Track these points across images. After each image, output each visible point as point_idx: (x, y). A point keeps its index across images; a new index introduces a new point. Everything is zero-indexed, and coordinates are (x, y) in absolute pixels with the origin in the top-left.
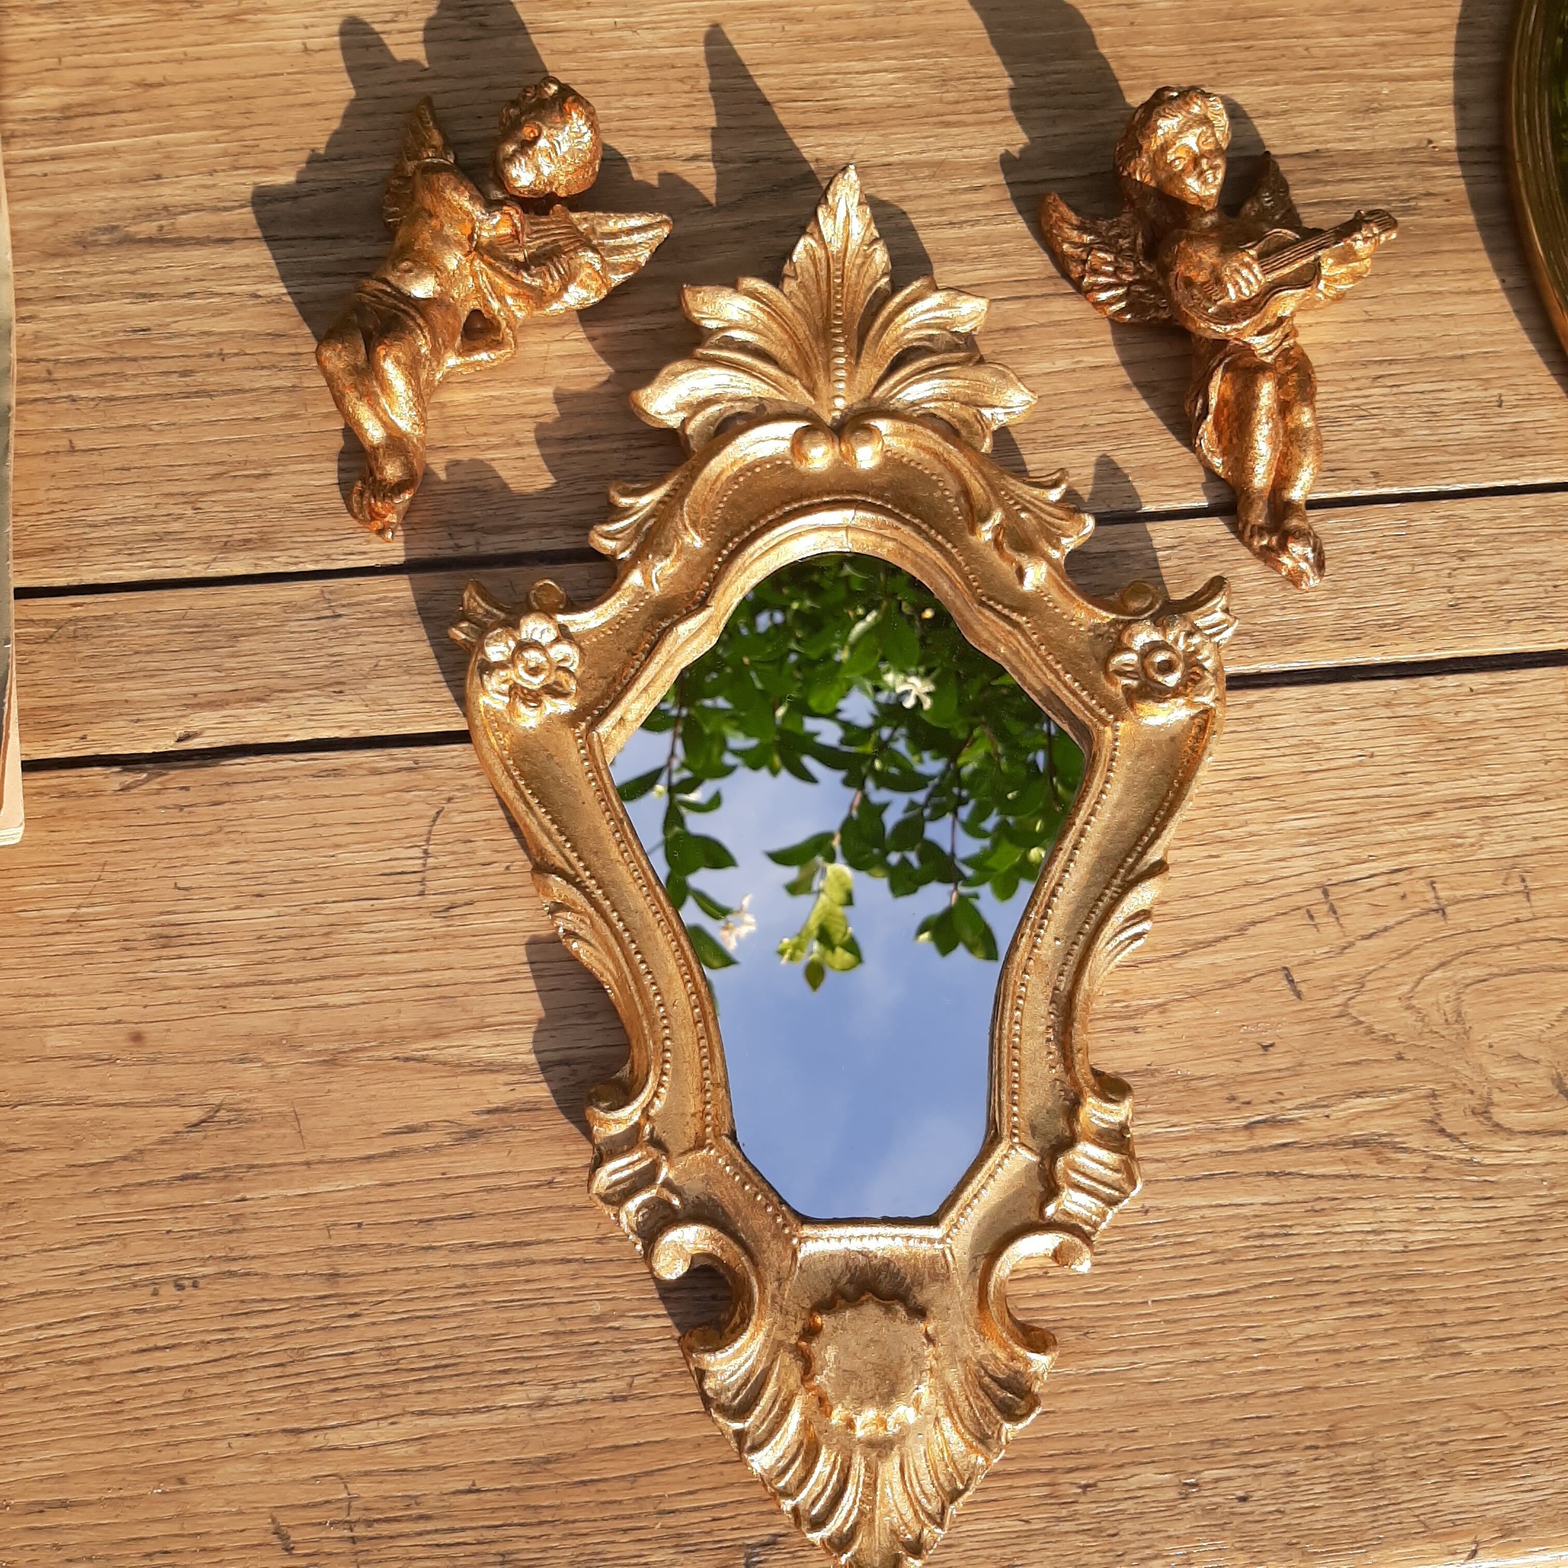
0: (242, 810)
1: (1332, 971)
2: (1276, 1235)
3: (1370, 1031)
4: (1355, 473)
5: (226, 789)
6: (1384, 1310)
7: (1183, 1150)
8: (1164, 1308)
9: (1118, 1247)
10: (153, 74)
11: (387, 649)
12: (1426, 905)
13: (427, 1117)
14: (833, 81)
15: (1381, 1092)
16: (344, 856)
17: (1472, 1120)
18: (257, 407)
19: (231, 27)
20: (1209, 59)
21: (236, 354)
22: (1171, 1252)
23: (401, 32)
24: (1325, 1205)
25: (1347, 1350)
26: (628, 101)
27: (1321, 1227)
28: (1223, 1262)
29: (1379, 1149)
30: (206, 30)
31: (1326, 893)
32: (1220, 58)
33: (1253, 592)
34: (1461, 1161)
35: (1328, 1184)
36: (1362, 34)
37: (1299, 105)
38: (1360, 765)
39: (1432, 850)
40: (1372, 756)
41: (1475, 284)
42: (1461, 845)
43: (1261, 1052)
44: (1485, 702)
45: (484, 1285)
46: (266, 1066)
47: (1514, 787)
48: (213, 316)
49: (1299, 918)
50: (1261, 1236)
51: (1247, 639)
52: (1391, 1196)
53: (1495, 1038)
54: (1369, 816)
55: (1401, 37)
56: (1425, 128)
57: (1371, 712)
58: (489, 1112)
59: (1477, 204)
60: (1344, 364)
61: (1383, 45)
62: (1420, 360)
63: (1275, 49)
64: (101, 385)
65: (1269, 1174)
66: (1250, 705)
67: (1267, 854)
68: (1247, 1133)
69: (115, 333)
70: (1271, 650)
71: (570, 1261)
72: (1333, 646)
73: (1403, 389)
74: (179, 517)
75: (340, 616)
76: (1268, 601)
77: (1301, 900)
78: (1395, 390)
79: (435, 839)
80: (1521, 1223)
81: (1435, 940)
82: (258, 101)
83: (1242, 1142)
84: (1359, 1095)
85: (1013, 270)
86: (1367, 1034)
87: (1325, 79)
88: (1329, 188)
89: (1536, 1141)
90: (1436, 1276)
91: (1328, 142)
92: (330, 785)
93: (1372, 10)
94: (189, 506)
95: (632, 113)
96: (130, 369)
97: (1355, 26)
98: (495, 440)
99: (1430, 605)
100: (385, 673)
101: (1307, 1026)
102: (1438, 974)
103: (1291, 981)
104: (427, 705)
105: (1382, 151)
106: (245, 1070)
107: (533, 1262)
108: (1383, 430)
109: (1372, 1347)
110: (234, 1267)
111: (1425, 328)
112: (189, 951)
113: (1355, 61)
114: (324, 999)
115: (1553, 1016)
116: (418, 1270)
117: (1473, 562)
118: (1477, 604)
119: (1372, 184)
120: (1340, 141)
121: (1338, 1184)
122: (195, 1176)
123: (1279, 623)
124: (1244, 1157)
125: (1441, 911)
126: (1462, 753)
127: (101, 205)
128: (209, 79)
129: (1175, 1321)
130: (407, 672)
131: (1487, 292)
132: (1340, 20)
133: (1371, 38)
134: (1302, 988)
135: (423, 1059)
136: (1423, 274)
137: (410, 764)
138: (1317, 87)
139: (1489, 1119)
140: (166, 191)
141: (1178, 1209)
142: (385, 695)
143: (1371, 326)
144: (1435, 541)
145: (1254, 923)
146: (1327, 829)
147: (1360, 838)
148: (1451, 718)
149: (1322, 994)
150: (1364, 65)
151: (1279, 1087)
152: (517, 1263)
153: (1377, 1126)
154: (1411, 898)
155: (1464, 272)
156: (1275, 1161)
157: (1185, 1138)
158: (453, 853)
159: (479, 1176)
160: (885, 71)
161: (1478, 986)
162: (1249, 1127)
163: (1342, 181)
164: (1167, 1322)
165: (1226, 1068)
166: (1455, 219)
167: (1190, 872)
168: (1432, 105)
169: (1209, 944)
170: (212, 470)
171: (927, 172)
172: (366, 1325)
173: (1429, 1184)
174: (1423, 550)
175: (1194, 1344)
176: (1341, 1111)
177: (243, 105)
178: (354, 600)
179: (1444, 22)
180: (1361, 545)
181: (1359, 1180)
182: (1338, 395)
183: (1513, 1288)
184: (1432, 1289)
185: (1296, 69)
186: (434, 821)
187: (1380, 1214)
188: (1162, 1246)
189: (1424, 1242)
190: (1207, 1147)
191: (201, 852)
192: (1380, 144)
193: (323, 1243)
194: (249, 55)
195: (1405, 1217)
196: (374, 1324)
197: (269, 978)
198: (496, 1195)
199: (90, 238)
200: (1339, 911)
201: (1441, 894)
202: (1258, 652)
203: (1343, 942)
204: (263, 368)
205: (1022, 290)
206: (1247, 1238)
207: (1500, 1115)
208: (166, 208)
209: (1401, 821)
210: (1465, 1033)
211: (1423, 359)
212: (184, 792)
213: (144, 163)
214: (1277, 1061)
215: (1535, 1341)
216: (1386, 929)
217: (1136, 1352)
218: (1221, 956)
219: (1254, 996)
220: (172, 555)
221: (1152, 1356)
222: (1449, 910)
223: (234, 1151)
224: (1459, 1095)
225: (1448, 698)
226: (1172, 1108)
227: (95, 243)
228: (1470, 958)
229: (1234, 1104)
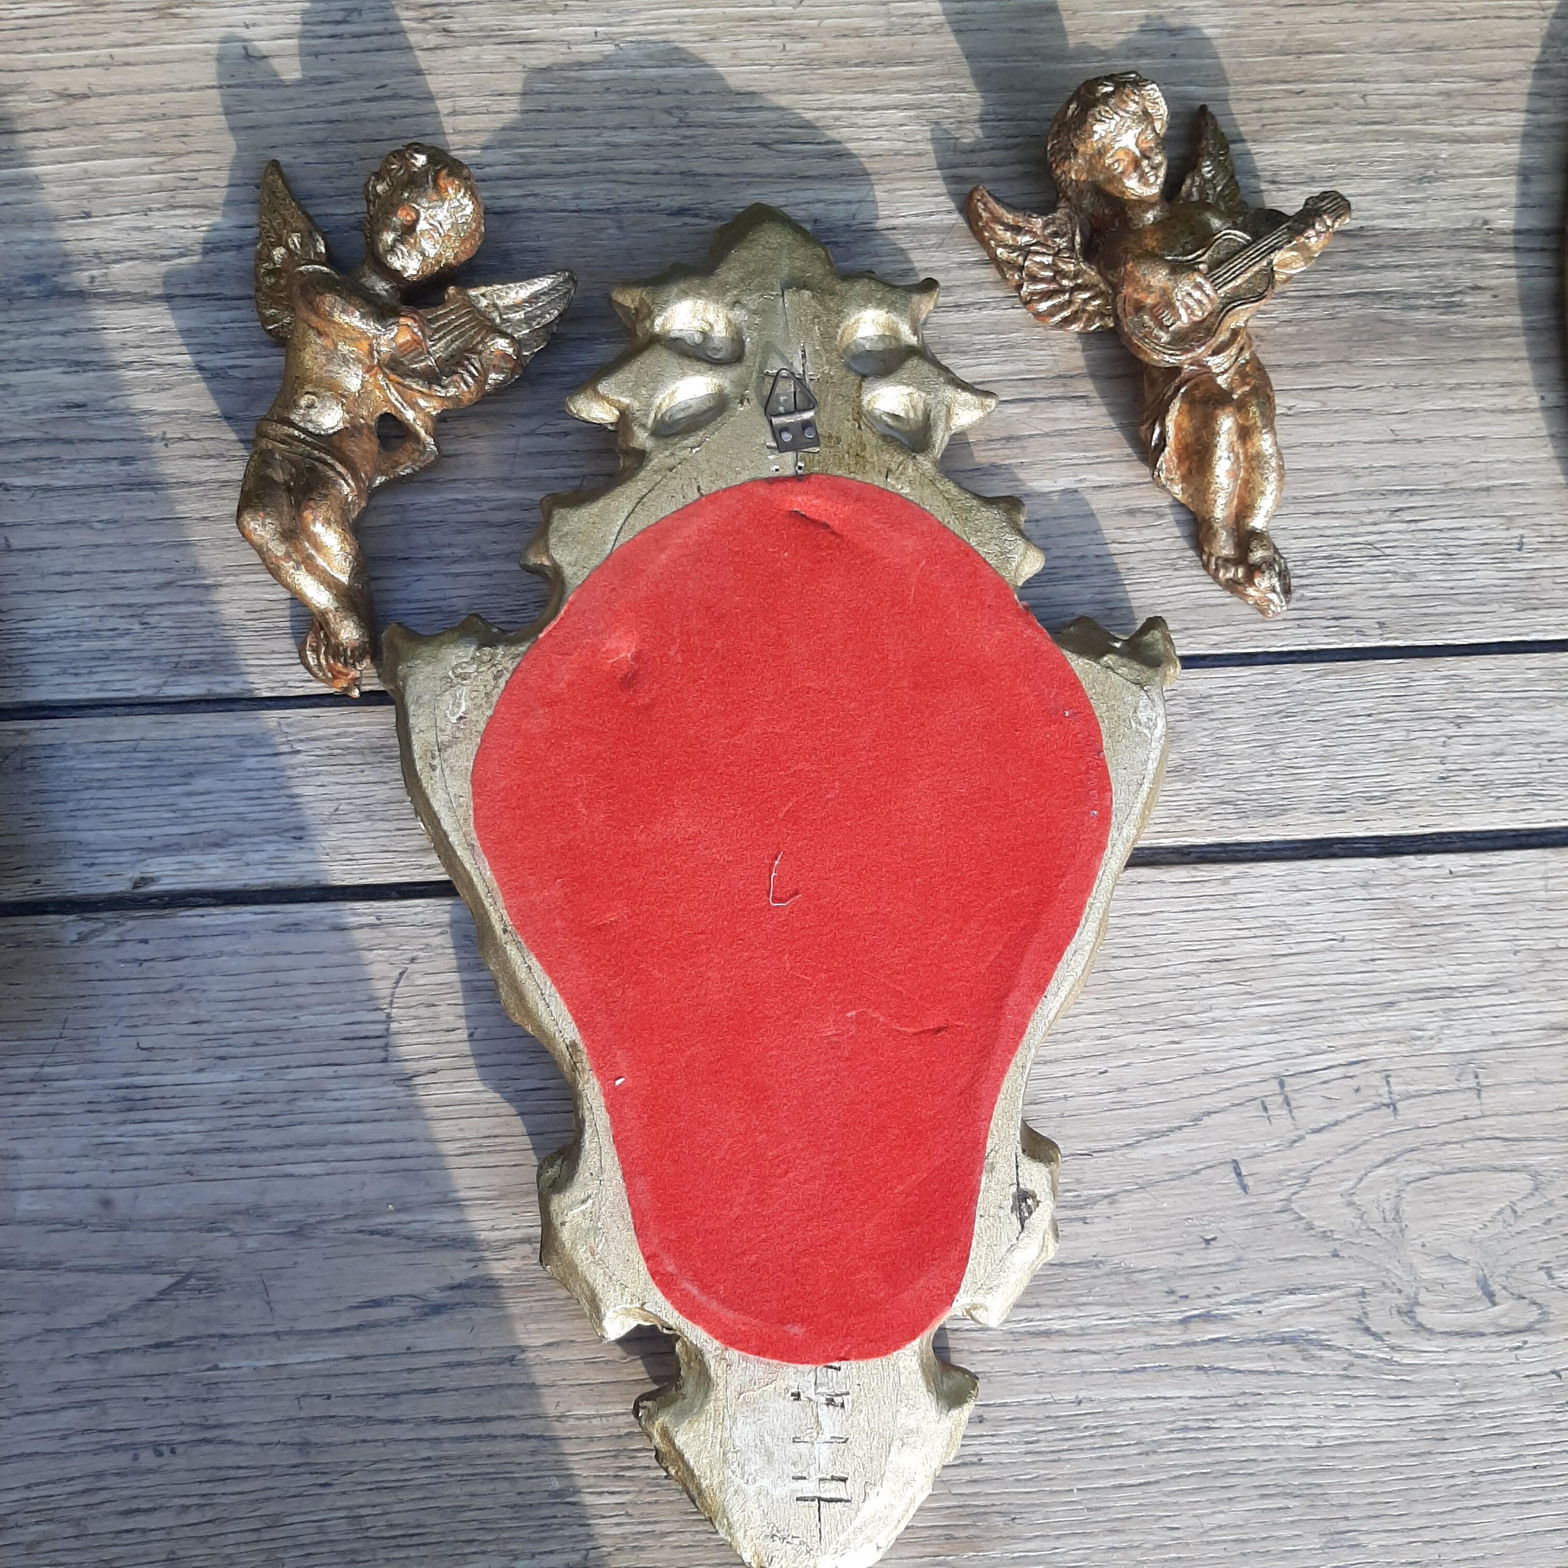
0: (202, 966)
1: (1280, 1166)
2: (1200, 1429)
3: (1310, 1227)
4: (1359, 623)
5: (186, 944)
6: (1292, 1503)
7: (1120, 1343)
8: (1089, 1496)
9: (1050, 1436)
10: (76, 82)
11: (348, 791)
12: (1378, 1100)
13: (392, 1291)
14: (837, 119)
15: (1313, 1289)
16: (306, 1018)
17: (1397, 1319)
18: (205, 504)
19: (163, 23)
20: (1255, 106)
21: (180, 439)
22: (1099, 1442)
23: (355, 36)
24: (1249, 1400)
25: (1254, 1540)
26: (608, 136)
27: (1242, 1421)
28: (1147, 1454)
29: (1306, 1346)
30: (133, 26)
31: (1282, 1085)
32: (1268, 105)
33: (1241, 756)
34: (1381, 1360)
35: (1252, 1379)
36: (1425, 79)
37: (1348, 169)
38: (1331, 950)
39: (1391, 1042)
40: (1343, 940)
41: (1512, 402)
42: (1419, 1038)
43: (1203, 1245)
44: (1464, 884)
45: (447, 1458)
46: (234, 1235)
47: (1481, 979)
48: (153, 391)
49: (1254, 1110)
50: (1186, 1429)
51: (1230, 809)
52: (1311, 1393)
53: (1428, 1238)
54: (1333, 1004)
55: (1469, 85)
56: (1482, 204)
57: (1346, 894)
58: (452, 1288)
59: (1526, 302)
60: (1363, 493)
61: (1448, 94)
62: (1443, 491)
63: (1328, 94)
64: (35, 473)
65: (1199, 1368)
66: (1226, 881)
67: (1229, 1041)
68: (1181, 1327)
69: (48, 408)
70: (1252, 822)
71: (528, 1437)
72: (1316, 819)
73: (1422, 525)
74: (128, 632)
75: (298, 752)
76: (1256, 767)
77: (1255, 1091)
78: (1413, 526)
79: (398, 1002)
80: (1428, 1422)
81: (1383, 1136)
82: (195, 122)
83: (1176, 1336)
84: (1292, 1292)
85: (1021, 366)
86: (1306, 1230)
87: (1378, 137)
88: (1369, 276)
89: (1455, 1342)
90: (1344, 1471)
91: (1374, 218)
92: (290, 941)
93: (1440, 49)
94: (135, 620)
95: (613, 153)
96: (66, 452)
97: (1419, 69)
98: (460, 552)
99: (1420, 777)
100: (346, 818)
101: (1250, 1220)
102: (1382, 1171)
103: (1239, 1174)
104: (388, 855)
105: (1432, 231)
106: (215, 1239)
107: (495, 1437)
108: (1395, 573)
109: (1277, 1538)
110: (209, 1434)
111: (1451, 452)
112: (154, 1115)
113: (1416, 114)
114: (289, 1169)
115: (1487, 1217)
116: (385, 1443)
117: (1469, 729)
118: (1468, 777)
119: (1416, 273)
120: (1388, 217)
121: (1262, 1380)
122: (169, 1344)
123: (1264, 792)
124: (1177, 1350)
125: (1393, 1106)
126: (1432, 940)
127: (26, 248)
128: (140, 91)
129: (1097, 1509)
130: (368, 818)
131: (1524, 410)
132: (1404, 60)
133: (1436, 86)
134: (1249, 1181)
135: (388, 1233)
136: (1459, 386)
137: (372, 920)
138: (1369, 147)
139: (1413, 1318)
140: (96, 233)
141: (1108, 1400)
142: (346, 842)
143: (1396, 449)
144: (1435, 704)
145: (1209, 1114)
146: (1290, 1017)
147: (1323, 1028)
148: (1426, 902)
149: (1268, 1188)
150: (1424, 121)
151: (1216, 1281)
152: (480, 1438)
153: (1306, 1324)
154: (1365, 1092)
155: (1502, 385)
156: (1205, 1355)
157: (1123, 1331)
158: (416, 1018)
159: (442, 1351)
160: (896, 107)
161: (1418, 1184)
162: (1185, 1321)
163: (1384, 267)
164: (1089, 1509)
165: (1169, 1261)
166: (1500, 321)
167: (1151, 1058)
168: (1492, 174)
169: (1163, 1134)
170: (159, 578)
171: (934, 239)
172: (337, 1494)
173: (1347, 1382)
174: (1421, 715)
175: (1112, 1531)
176: (1272, 1307)
177: (177, 125)
178: (314, 734)
179: (1520, 66)
180: (1357, 706)
181: (1282, 1377)
182: (1352, 531)
183: (1414, 1484)
184: (1340, 1484)
185: (1348, 122)
186: (397, 982)
187: (1299, 1410)
188: (1092, 1436)
189: (1337, 1438)
190: (1142, 1340)
191: (162, 1011)
192: (1429, 223)
193: (293, 1413)
194: (184, 60)
195: (1324, 1413)
196: (344, 1493)
197: (235, 1145)
198: (460, 1371)
199: (16, 290)
200: (1293, 1104)
201: (1396, 1088)
202: (1239, 823)
203: (1293, 1136)
204: (210, 457)
205: (1027, 391)
206: (1172, 1431)
207: (1424, 1316)
208: (97, 255)
209: (1363, 1011)
210: (1401, 1231)
211: (1448, 490)
212: (142, 945)
213: (71, 197)
214: (1217, 1255)
215: (1428, 1535)
216: (1336, 1123)
217: (1058, 1537)
218: (1172, 1147)
219: (1202, 1189)
220: (120, 676)
221: (1074, 1542)
222: (1399, 1105)
223: (206, 1321)
224: (1387, 1294)
225: (1425, 880)
226: (1113, 1300)
227: (21, 296)
228: (1415, 1155)
229: (1173, 1298)
